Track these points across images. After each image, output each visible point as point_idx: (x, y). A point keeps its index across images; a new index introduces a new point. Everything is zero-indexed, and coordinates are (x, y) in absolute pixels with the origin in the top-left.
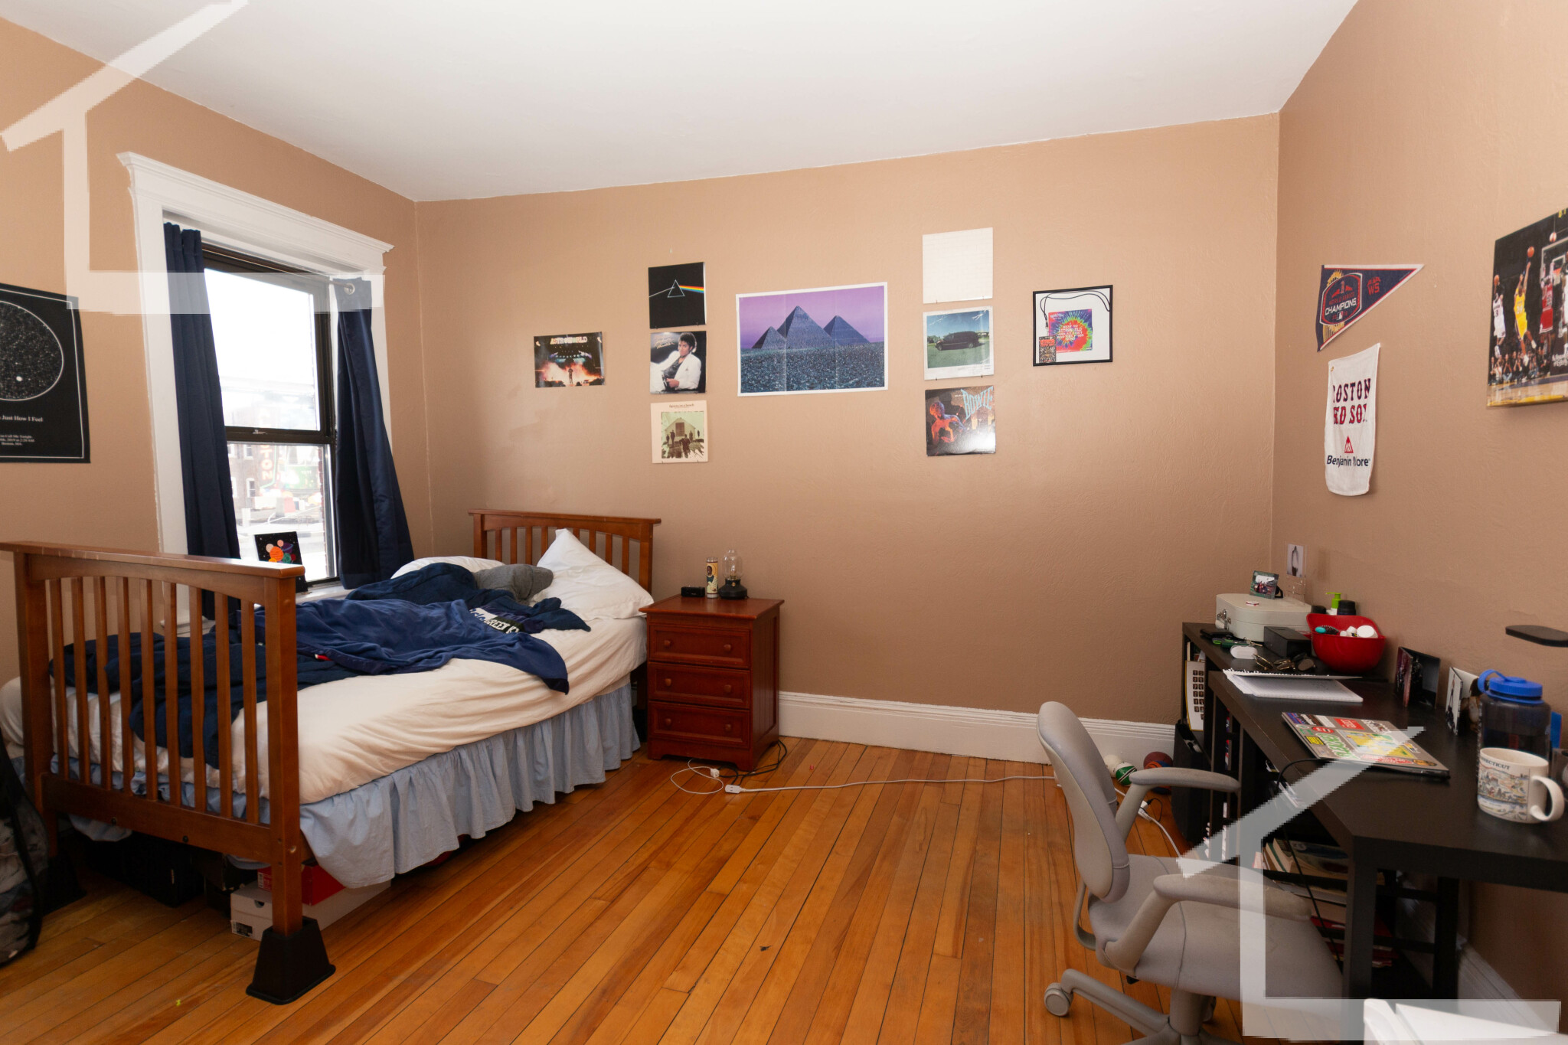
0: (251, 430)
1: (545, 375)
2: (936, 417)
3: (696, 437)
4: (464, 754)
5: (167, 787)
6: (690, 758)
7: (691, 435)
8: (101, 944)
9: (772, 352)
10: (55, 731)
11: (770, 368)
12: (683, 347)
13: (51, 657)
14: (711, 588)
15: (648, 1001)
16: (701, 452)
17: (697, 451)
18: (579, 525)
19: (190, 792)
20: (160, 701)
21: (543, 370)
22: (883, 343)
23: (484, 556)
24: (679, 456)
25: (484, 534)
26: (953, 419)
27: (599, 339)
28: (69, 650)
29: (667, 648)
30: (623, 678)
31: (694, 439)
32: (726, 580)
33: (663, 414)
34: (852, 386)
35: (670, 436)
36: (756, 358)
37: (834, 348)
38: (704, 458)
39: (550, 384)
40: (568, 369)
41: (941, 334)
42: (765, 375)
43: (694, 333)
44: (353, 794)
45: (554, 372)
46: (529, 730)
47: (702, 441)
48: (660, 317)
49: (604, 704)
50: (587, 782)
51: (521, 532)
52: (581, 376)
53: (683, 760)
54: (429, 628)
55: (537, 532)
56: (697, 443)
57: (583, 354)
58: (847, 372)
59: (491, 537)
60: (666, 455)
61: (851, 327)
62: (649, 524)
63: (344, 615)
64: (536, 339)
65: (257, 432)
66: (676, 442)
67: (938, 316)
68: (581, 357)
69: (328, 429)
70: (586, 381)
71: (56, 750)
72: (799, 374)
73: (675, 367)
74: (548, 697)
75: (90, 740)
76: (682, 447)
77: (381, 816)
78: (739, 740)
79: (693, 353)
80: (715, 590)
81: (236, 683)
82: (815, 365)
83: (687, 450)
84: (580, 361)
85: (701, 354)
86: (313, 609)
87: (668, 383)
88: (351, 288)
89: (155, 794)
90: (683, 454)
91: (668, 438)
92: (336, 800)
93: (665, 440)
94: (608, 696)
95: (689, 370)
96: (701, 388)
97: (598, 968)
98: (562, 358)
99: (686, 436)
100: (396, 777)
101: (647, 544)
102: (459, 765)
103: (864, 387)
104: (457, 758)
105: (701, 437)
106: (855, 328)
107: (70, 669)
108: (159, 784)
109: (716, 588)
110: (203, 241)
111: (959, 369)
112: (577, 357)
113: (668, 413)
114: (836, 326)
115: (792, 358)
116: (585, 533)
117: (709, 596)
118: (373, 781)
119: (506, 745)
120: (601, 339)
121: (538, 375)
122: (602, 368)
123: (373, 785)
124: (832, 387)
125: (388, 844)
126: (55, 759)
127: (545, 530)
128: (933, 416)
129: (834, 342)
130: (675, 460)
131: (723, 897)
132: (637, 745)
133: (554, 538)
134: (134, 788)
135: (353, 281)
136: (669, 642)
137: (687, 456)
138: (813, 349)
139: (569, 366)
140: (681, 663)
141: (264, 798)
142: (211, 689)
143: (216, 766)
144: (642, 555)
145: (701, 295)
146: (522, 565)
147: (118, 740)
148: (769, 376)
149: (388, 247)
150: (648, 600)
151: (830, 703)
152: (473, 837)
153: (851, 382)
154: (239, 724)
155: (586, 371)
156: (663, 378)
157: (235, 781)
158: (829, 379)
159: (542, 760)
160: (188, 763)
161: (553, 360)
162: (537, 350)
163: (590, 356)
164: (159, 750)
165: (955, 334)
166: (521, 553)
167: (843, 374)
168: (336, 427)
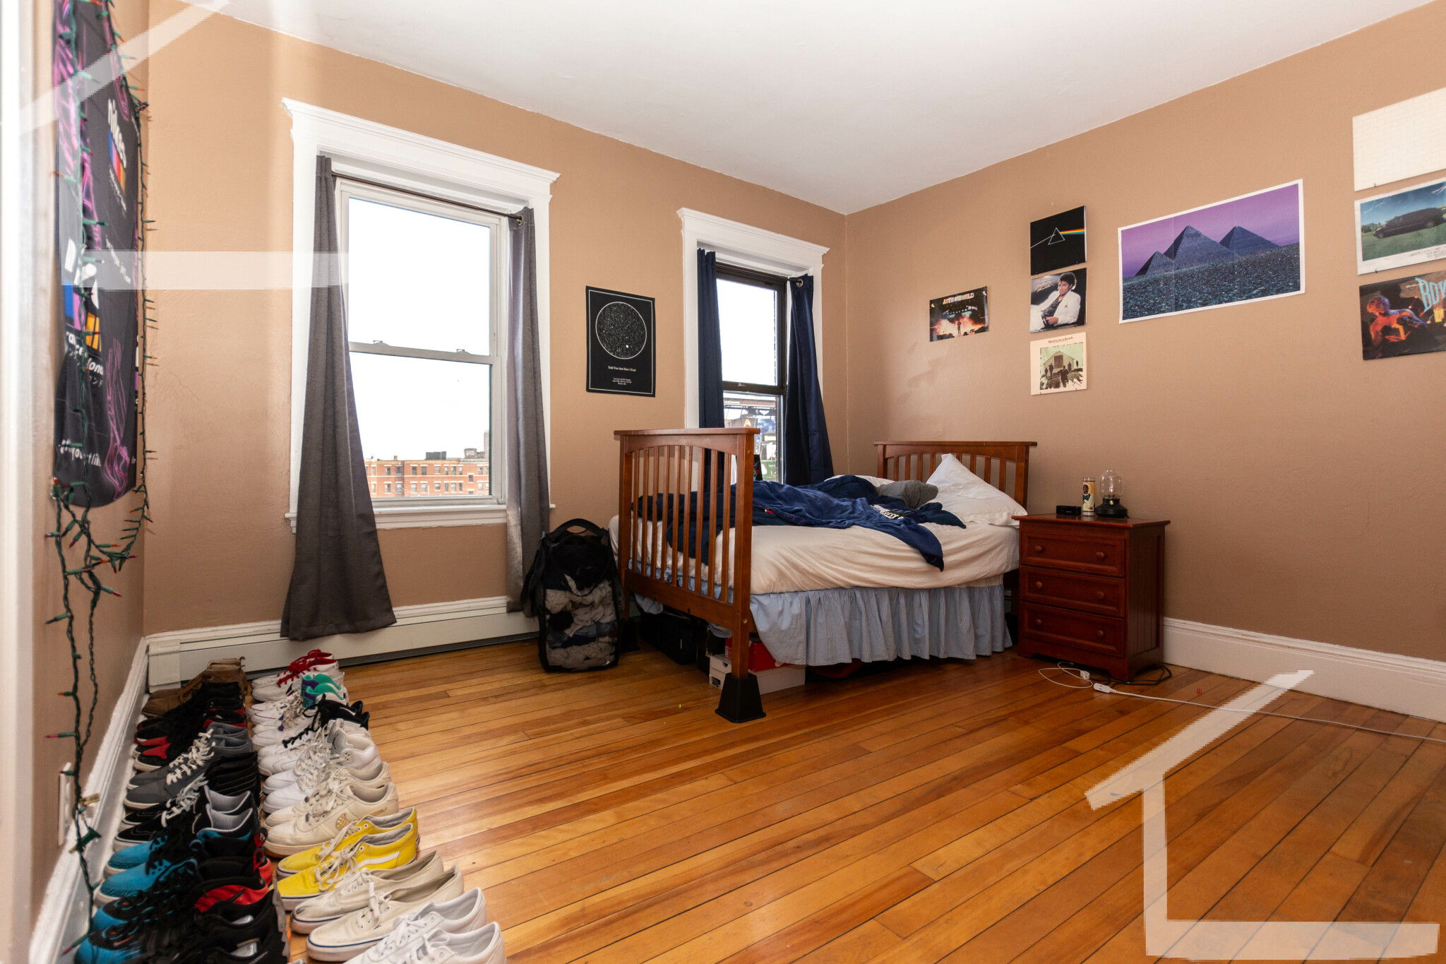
0: (737, 384)
1: (938, 331)
2: (1377, 314)
3: (1075, 367)
4: (858, 594)
5: (681, 578)
6: (1059, 660)
7: (1070, 365)
8: (646, 672)
9: (1158, 276)
10: (632, 544)
11: (1156, 292)
12: (1063, 286)
13: (633, 501)
14: (1087, 506)
15: (992, 794)
16: (1079, 380)
17: (1075, 380)
18: (962, 450)
19: (693, 582)
20: (681, 523)
21: (936, 327)
22: (1298, 244)
23: (885, 476)
24: (1057, 386)
25: (885, 460)
26: (1404, 314)
27: (984, 292)
28: (641, 499)
29: (1040, 553)
30: (996, 577)
31: (1073, 369)
32: (1104, 499)
33: (1041, 351)
34: (1256, 296)
35: (1048, 368)
36: (1140, 284)
37: (1233, 260)
38: (1083, 386)
39: (941, 337)
40: (957, 322)
41: (1382, 220)
42: (1150, 299)
43: (1074, 272)
44: (782, 595)
45: (945, 327)
46: (910, 592)
47: (1081, 370)
48: (1040, 263)
49: (977, 595)
50: (959, 656)
51: (914, 458)
52: (968, 326)
53: (1054, 661)
54: (839, 511)
55: (927, 457)
56: (1076, 373)
57: (970, 308)
58: (1250, 282)
59: (891, 463)
60: (1044, 387)
61: (1256, 235)
62: (1026, 447)
63: (784, 493)
64: (932, 302)
65: (740, 385)
66: (1055, 374)
67: (1377, 201)
68: (968, 310)
69: (782, 385)
70: (972, 330)
71: (631, 556)
72: (1190, 293)
73: (1055, 306)
74: (925, 570)
75: (647, 548)
76: (1060, 378)
77: (800, 614)
78: (1113, 648)
79: (1072, 291)
80: (1091, 508)
81: (720, 516)
82: (1208, 281)
83: (1065, 380)
84: (968, 314)
85: (1081, 290)
86: (766, 485)
87: (1047, 321)
88: (800, 282)
89: (675, 582)
90: (1061, 384)
91: (1046, 371)
92: (772, 595)
93: (1043, 373)
94: (981, 589)
95: (1068, 305)
96: (1081, 321)
97: (952, 764)
98: (952, 314)
99: (1064, 367)
100: (811, 594)
101: (1023, 464)
102: (853, 600)
103: (1272, 295)
104: (853, 595)
105: (1079, 367)
106: (1259, 235)
107: (640, 506)
108: (678, 576)
109: (1092, 506)
110: (717, 261)
111: (1412, 255)
112: (964, 311)
113: (1047, 348)
114: (1236, 238)
115: (1181, 278)
116: (967, 457)
117: (1085, 514)
118: (796, 592)
119: (891, 600)
120: (986, 292)
121: (932, 331)
122: (986, 317)
123: (795, 594)
124: (1231, 300)
125: (803, 637)
126: (631, 560)
127: (933, 456)
128: (1372, 314)
129: (1233, 254)
130: (1053, 390)
131: (1077, 754)
132: (1009, 644)
133: (940, 461)
134: (666, 577)
135: (801, 277)
136: (1040, 548)
137: (1065, 386)
138: (1206, 265)
139: (958, 319)
140: (1052, 568)
141: (731, 588)
142: (706, 518)
143: (706, 564)
144: (1018, 475)
145: (1082, 236)
146: (913, 481)
147: (660, 548)
148: (1154, 300)
149: (825, 250)
150: (1023, 512)
151: (1228, 634)
152: (862, 660)
153: (1255, 292)
154: (720, 538)
155: (972, 322)
156: (1043, 318)
157: (716, 576)
158: (1226, 292)
159: (920, 622)
160: (692, 562)
161: (944, 317)
162: (932, 310)
163: (976, 309)
164: (679, 554)
165: (1403, 216)
166: (913, 473)
167: (1244, 285)
168: (787, 383)
